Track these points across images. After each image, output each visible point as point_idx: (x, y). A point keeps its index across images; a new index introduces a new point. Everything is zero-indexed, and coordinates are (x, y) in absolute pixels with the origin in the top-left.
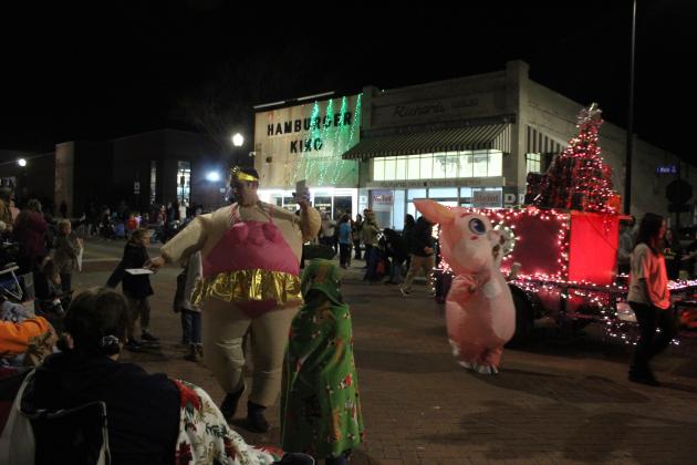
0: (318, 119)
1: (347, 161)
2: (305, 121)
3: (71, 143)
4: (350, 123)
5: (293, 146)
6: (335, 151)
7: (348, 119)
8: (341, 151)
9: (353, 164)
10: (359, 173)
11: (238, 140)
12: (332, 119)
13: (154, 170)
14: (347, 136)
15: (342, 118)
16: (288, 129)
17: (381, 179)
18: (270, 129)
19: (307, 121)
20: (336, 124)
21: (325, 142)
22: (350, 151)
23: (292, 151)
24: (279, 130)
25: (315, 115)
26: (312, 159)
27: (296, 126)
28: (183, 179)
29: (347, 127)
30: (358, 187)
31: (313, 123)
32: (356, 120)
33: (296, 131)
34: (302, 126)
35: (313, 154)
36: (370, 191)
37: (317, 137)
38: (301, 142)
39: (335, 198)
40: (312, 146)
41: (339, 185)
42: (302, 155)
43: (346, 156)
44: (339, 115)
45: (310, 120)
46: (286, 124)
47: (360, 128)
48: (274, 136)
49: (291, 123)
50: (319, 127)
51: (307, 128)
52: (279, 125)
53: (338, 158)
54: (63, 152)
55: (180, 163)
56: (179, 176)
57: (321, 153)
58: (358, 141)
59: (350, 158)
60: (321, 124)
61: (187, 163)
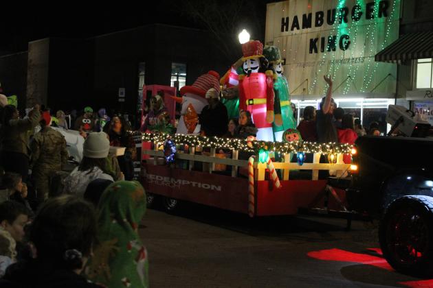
0: (345, 9)
1: (382, 63)
2: (329, 12)
3: (46, 40)
4: (386, 15)
5: (313, 45)
6: (366, 50)
7: (384, 11)
8: (374, 51)
9: (389, 67)
10: (397, 80)
11: (244, 37)
12: (363, 9)
13: (143, 73)
14: (383, 31)
15: (376, 8)
16: (307, 24)
17: (427, 86)
18: (285, 24)
19: (331, 13)
20: (368, 17)
21: (353, 39)
22: (386, 50)
23: (311, 52)
24: (295, 24)
25: (341, 5)
26: (337, 62)
27: (317, 19)
28: (177, 83)
29: (382, 19)
30: (396, 96)
31: (338, 15)
32: (395, 12)
33: (317, 25)
34: (325, 18)
35: (338, 54)
36: (410, 102)
37: (343, 32)
38: (323, 39)
39: (365, 110)
40: (337, 45)
41: (370, 95)
42: (324, 56)
43: (380, 57)
44: (373, 4)
45: (334, 11)
46: (304, 16)
47: (401, 20)
48: (290, 32)
49: (310, 15)
50: (346, 21)
51: (330, 22)
52: (296, 18)
53: (370, 60)
54: (36, 51)
55: (174, 66)
56: (173, 80)
57: (348, 54)
58: (396, 37)
59: (385, 60)
60: (349, 17)
61: (183, 65)
